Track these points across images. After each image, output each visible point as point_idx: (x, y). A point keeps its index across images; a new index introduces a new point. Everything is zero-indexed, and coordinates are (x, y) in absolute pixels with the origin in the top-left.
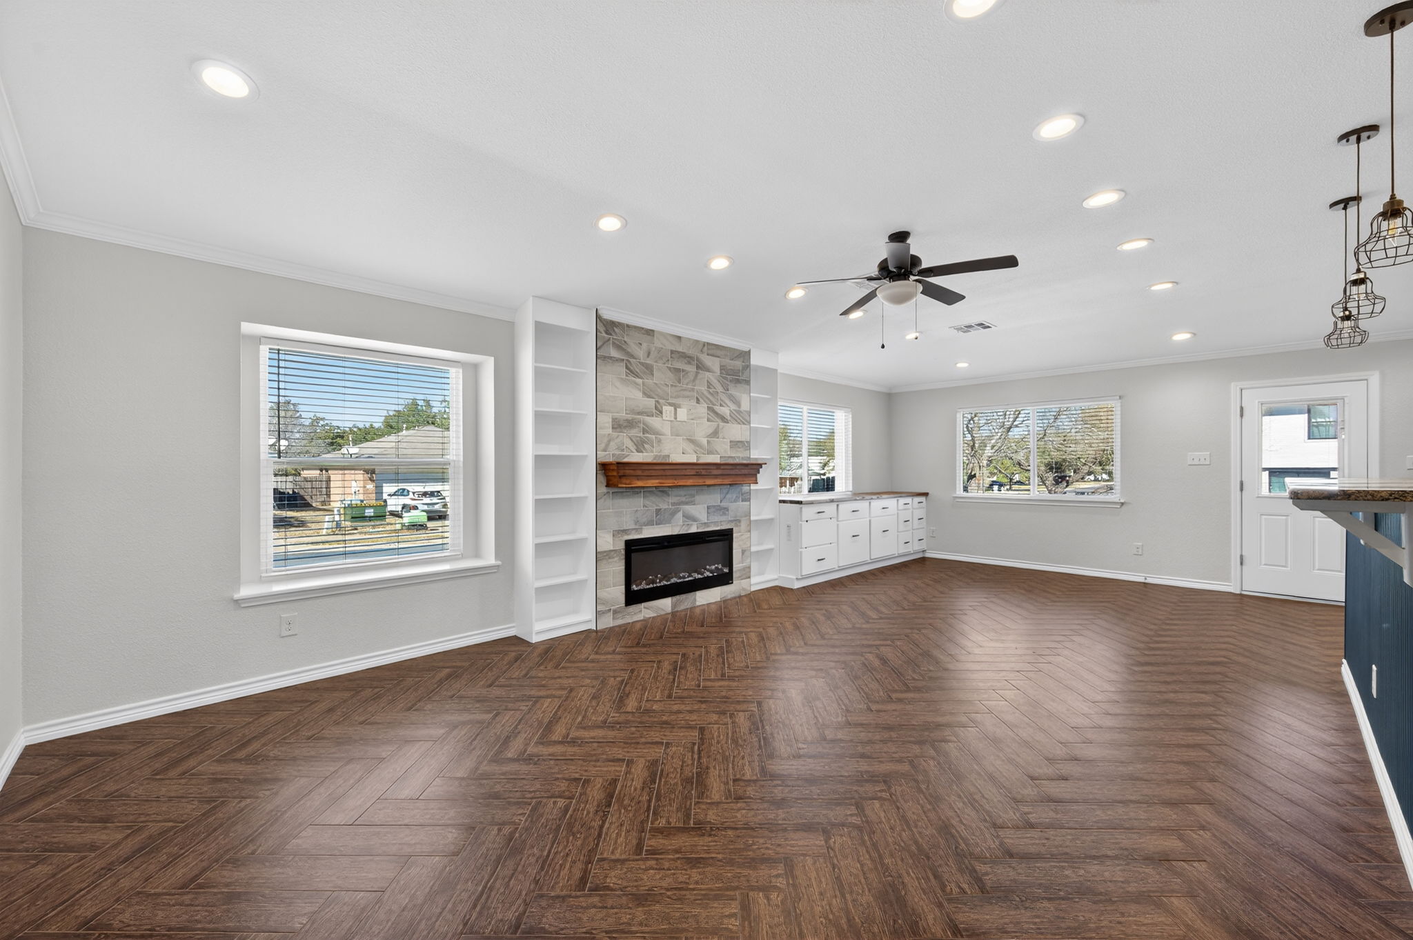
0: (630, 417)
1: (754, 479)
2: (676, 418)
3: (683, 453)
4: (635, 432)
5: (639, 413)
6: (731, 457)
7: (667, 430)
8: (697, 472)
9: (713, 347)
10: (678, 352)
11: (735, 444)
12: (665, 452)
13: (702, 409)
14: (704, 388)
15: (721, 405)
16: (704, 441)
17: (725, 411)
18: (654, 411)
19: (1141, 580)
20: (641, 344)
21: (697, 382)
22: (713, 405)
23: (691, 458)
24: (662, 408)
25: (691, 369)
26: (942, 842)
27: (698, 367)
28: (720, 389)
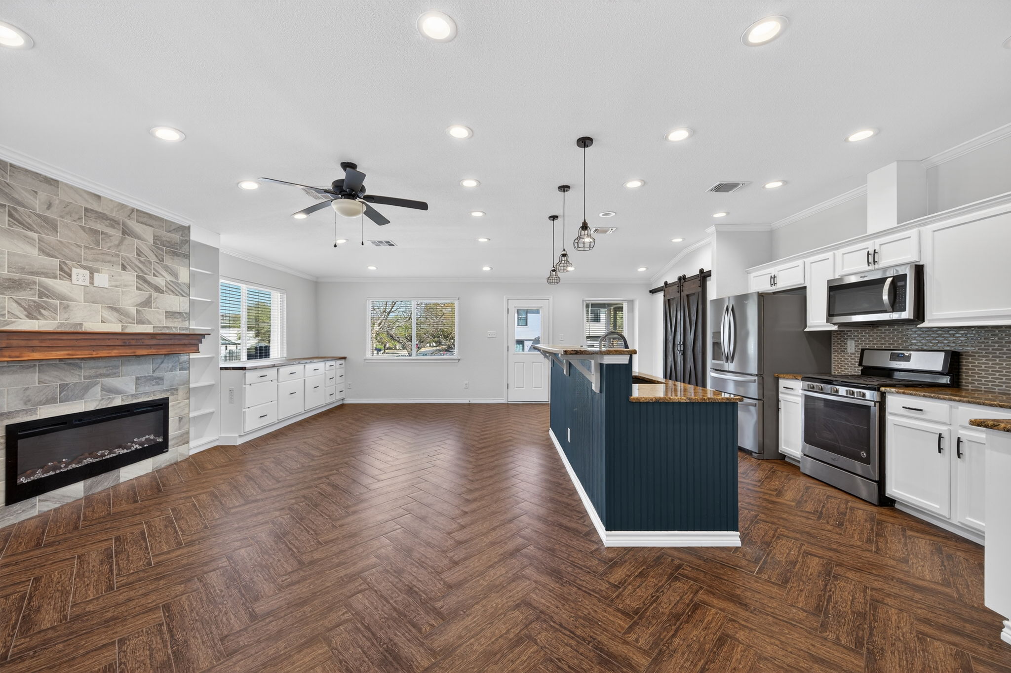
0: (17, 276)
1: (196, 348)
2: (92, 283)
3: (102, 322)
4: (28, 296)
5: (32, 273)
6: (167, 327)
7: (78, 295)
8: (124, 342)
9: (145, 215)
10: (96, 212)
11: (170, 315)
12: (78, 321)
13: (130, 277)
14: (133, 256)
15: (154, 275)
16: (133, 310)
17: (160, 281)
18: (58, 272)
19: (467, 402)
20: (36, 192)
21: (123, 247)
22: (146, 274)
23: (116, 328)
24: (71, 271)
25: (116, 234)
26: (411, 600)
27: (124, 233)
28: (153, 259)
